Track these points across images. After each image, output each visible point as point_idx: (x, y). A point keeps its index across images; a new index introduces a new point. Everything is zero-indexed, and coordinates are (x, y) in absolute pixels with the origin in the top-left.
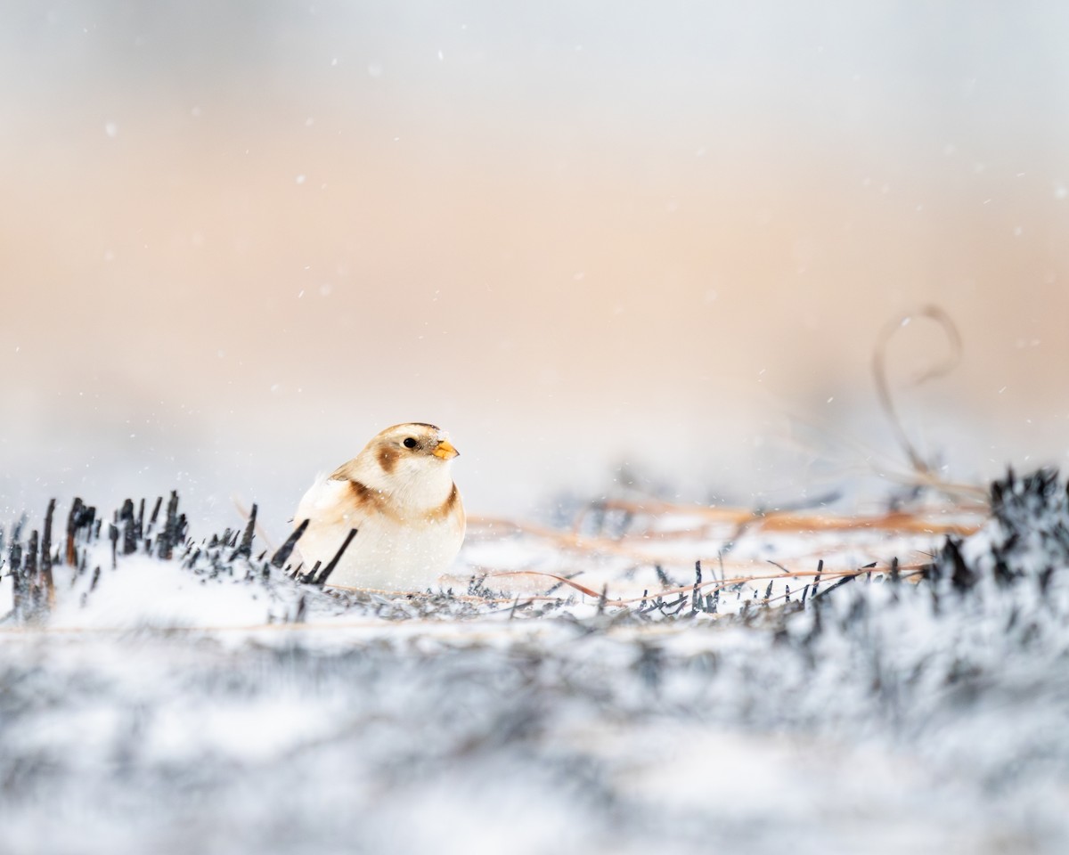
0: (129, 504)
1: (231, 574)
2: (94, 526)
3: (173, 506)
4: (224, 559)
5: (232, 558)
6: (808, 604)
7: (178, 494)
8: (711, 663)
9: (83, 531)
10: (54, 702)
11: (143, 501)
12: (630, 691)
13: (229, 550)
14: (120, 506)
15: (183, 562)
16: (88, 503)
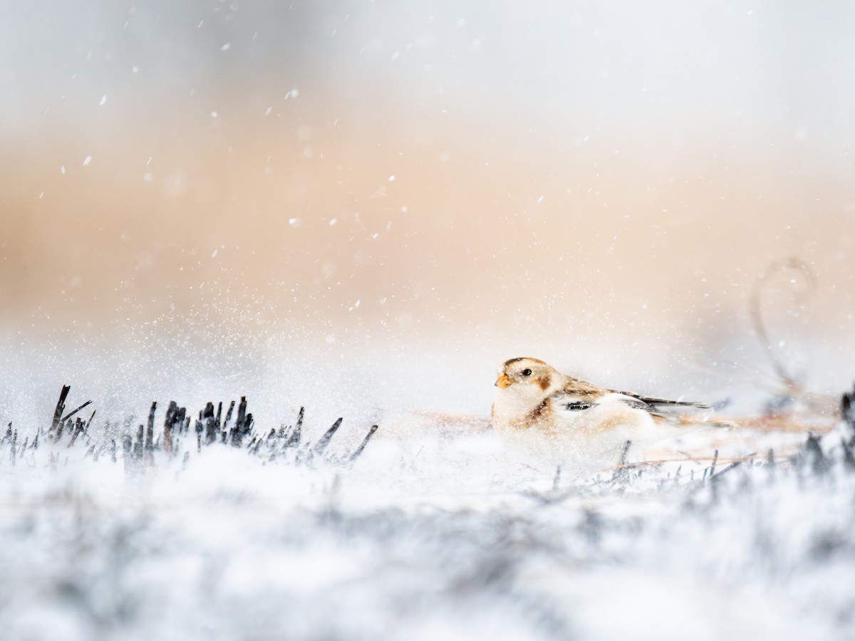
0: (210, 406)
1: (285, 458)
2: (185, 422)
3: (243, 408)
4: (279, 447)
5: (285, 446)
6: (707, 482)
7: (246, 400)
8: (636, 526)
9: (177, 426)
10: (156, 552)
11: (221, 404)
12: (577, 546)
13: (283, 441)
14: (203, 407)
15: (249, 449)
16: (180, 405)
